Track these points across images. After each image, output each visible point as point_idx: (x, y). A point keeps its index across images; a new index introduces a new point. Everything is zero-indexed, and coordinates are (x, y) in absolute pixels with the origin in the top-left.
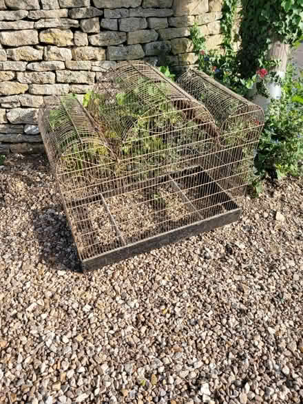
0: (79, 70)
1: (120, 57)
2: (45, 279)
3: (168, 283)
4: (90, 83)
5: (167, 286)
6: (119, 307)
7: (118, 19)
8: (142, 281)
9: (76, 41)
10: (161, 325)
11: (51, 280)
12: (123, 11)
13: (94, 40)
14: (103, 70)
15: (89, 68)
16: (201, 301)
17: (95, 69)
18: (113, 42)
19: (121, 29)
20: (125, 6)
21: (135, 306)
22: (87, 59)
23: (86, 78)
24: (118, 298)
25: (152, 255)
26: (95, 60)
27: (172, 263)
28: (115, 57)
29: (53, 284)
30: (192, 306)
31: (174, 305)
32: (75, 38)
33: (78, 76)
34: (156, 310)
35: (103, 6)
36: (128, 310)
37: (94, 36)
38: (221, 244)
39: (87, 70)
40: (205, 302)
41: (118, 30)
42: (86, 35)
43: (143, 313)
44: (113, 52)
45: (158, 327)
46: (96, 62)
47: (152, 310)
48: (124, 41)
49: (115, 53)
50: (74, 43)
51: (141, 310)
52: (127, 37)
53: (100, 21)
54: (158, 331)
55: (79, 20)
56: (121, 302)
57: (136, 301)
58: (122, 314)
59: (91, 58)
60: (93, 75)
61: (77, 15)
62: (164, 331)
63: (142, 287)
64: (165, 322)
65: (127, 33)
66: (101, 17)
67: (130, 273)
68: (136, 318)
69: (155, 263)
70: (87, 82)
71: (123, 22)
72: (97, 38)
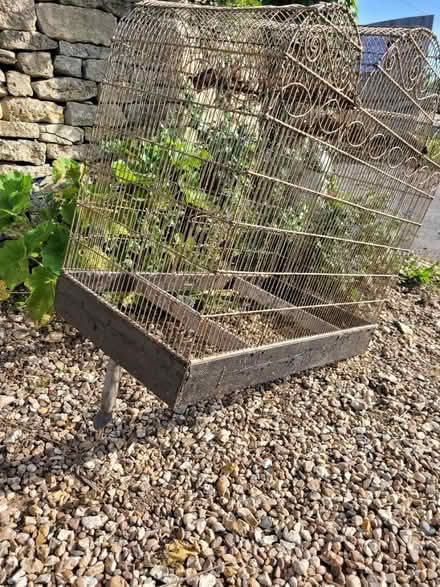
0: (16, 139)
1: (87, 120)
2: (61, 551)
3: (331, 471)
4: (38, 162)
5: (335, 476)
6: (273, 553)
7: (84, 59)
8: (281, 483)
9: (10, 86)
10: (380, 559)
11: (77, 547)
12: (91, 48)
13: (42, 88)
14: (61, 141)
15: (36, 134)
16: (410, 484)
17: (47, 137)
18: (75, 95)
19: (88, 75)
20: (92, 40)
21: (303, 539)
22: (31, 118)
23: (30, 153)
24: (258, 534)
25: (265, 429)
26: (45, 122)
27: (310, 433)
28: (80, 119)
29: (89, 554)
30: (404, 499)
31: (373, 508)
32: (9, 81)
33: (16, 149)
34: (350, 531)
35: (58, 35)
36: (294, 552)
37: (42, 82)
38: (360, 382)
39: (32, 139)
40: (418, 482)
41: (83, 78)
42: (29, 78)
43: (330, 545)
44: (76, 112)
45: (379, 566)
46: (48, 126)
47: (340, 533)
48: (94, 95)
49: (81, 114)
50: (7, 90)
51: (322, 541)
52: (99, 91)
53: (53, 58)
54: (383, 574)
55: (17, 51)
56: (269, 540)
57: (298, 526)
58: (290, 566)
59: (38, 119)
60: (43, 147)
61: (13, 42)
62: (394, 568)
63: (289, 494)
64: (383, 549)
65: (98, 83)
66: (54, 53)
67: (249, 473)
68: (322, 563)
69: (281, 442)
70: (31, 160)
71: (92, 64)
72: (48, 85)
